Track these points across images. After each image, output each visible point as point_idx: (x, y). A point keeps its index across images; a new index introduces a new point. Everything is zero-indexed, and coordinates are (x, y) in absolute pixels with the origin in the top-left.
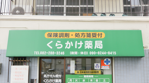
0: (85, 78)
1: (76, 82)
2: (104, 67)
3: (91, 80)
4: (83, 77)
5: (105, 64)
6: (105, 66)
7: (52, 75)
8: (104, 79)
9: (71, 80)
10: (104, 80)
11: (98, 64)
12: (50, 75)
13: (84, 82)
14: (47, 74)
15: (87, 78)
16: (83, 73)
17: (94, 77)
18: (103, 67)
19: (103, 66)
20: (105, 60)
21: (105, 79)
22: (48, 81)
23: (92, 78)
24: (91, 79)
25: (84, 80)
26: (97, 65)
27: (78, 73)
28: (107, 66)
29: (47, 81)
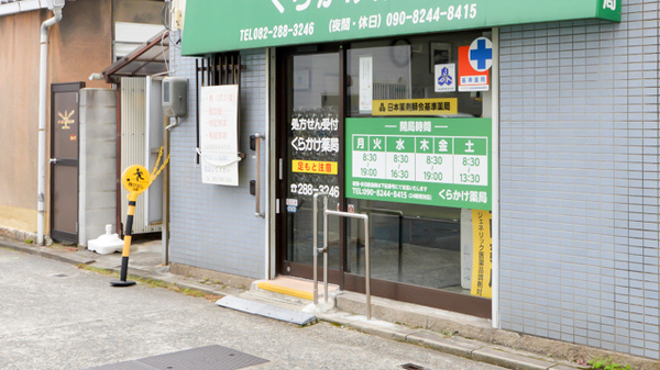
0: (403, 133)
1: (377, 150)
2: (470, 80)
3: (424, 144)
4: (397, 131)
5: (474, 64)
6: (473, 77)
7: (313, 122)
8: (467, 141)
9: (361, 142)
10: (469, 144)
11: (447, 66)
12: (309, 122)
13: (402, 151)
14: (300, 118)
15: (410, 133)
16: (399, 112)
17: (434, 132)
18: (464, 80)
19: (467, 78)
20: (474, 46)
21: (472, 141)
22: (302, 146)
23: (427, 133)
24: (422, 139)
25: (400, 144)
26: (443, 70)
27: (383, 113)
28: (479, 77)
29: (300, 144)
